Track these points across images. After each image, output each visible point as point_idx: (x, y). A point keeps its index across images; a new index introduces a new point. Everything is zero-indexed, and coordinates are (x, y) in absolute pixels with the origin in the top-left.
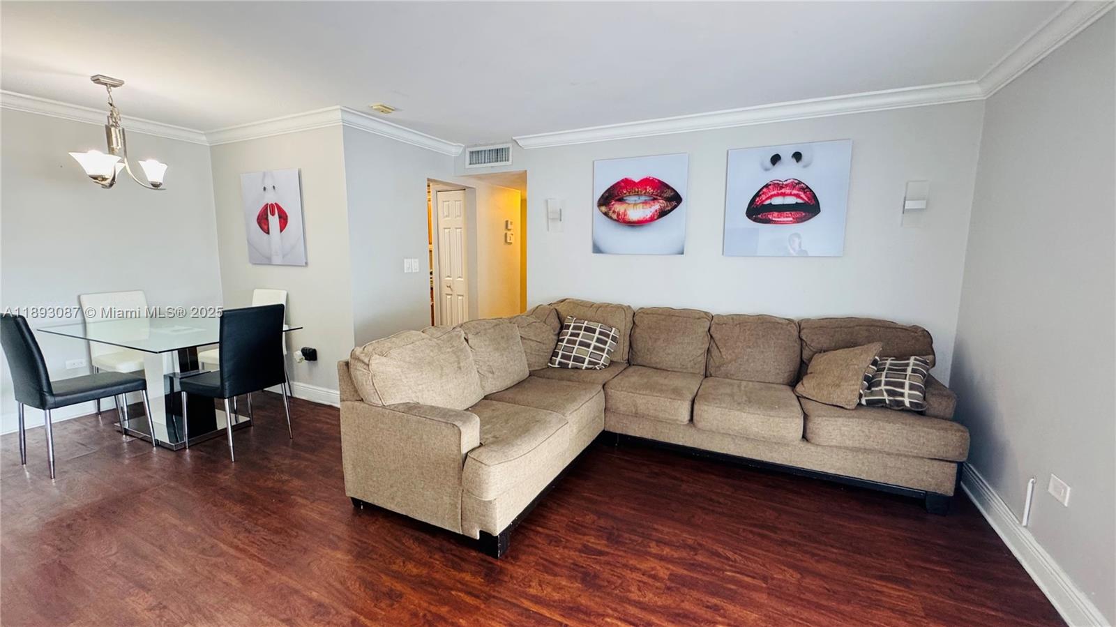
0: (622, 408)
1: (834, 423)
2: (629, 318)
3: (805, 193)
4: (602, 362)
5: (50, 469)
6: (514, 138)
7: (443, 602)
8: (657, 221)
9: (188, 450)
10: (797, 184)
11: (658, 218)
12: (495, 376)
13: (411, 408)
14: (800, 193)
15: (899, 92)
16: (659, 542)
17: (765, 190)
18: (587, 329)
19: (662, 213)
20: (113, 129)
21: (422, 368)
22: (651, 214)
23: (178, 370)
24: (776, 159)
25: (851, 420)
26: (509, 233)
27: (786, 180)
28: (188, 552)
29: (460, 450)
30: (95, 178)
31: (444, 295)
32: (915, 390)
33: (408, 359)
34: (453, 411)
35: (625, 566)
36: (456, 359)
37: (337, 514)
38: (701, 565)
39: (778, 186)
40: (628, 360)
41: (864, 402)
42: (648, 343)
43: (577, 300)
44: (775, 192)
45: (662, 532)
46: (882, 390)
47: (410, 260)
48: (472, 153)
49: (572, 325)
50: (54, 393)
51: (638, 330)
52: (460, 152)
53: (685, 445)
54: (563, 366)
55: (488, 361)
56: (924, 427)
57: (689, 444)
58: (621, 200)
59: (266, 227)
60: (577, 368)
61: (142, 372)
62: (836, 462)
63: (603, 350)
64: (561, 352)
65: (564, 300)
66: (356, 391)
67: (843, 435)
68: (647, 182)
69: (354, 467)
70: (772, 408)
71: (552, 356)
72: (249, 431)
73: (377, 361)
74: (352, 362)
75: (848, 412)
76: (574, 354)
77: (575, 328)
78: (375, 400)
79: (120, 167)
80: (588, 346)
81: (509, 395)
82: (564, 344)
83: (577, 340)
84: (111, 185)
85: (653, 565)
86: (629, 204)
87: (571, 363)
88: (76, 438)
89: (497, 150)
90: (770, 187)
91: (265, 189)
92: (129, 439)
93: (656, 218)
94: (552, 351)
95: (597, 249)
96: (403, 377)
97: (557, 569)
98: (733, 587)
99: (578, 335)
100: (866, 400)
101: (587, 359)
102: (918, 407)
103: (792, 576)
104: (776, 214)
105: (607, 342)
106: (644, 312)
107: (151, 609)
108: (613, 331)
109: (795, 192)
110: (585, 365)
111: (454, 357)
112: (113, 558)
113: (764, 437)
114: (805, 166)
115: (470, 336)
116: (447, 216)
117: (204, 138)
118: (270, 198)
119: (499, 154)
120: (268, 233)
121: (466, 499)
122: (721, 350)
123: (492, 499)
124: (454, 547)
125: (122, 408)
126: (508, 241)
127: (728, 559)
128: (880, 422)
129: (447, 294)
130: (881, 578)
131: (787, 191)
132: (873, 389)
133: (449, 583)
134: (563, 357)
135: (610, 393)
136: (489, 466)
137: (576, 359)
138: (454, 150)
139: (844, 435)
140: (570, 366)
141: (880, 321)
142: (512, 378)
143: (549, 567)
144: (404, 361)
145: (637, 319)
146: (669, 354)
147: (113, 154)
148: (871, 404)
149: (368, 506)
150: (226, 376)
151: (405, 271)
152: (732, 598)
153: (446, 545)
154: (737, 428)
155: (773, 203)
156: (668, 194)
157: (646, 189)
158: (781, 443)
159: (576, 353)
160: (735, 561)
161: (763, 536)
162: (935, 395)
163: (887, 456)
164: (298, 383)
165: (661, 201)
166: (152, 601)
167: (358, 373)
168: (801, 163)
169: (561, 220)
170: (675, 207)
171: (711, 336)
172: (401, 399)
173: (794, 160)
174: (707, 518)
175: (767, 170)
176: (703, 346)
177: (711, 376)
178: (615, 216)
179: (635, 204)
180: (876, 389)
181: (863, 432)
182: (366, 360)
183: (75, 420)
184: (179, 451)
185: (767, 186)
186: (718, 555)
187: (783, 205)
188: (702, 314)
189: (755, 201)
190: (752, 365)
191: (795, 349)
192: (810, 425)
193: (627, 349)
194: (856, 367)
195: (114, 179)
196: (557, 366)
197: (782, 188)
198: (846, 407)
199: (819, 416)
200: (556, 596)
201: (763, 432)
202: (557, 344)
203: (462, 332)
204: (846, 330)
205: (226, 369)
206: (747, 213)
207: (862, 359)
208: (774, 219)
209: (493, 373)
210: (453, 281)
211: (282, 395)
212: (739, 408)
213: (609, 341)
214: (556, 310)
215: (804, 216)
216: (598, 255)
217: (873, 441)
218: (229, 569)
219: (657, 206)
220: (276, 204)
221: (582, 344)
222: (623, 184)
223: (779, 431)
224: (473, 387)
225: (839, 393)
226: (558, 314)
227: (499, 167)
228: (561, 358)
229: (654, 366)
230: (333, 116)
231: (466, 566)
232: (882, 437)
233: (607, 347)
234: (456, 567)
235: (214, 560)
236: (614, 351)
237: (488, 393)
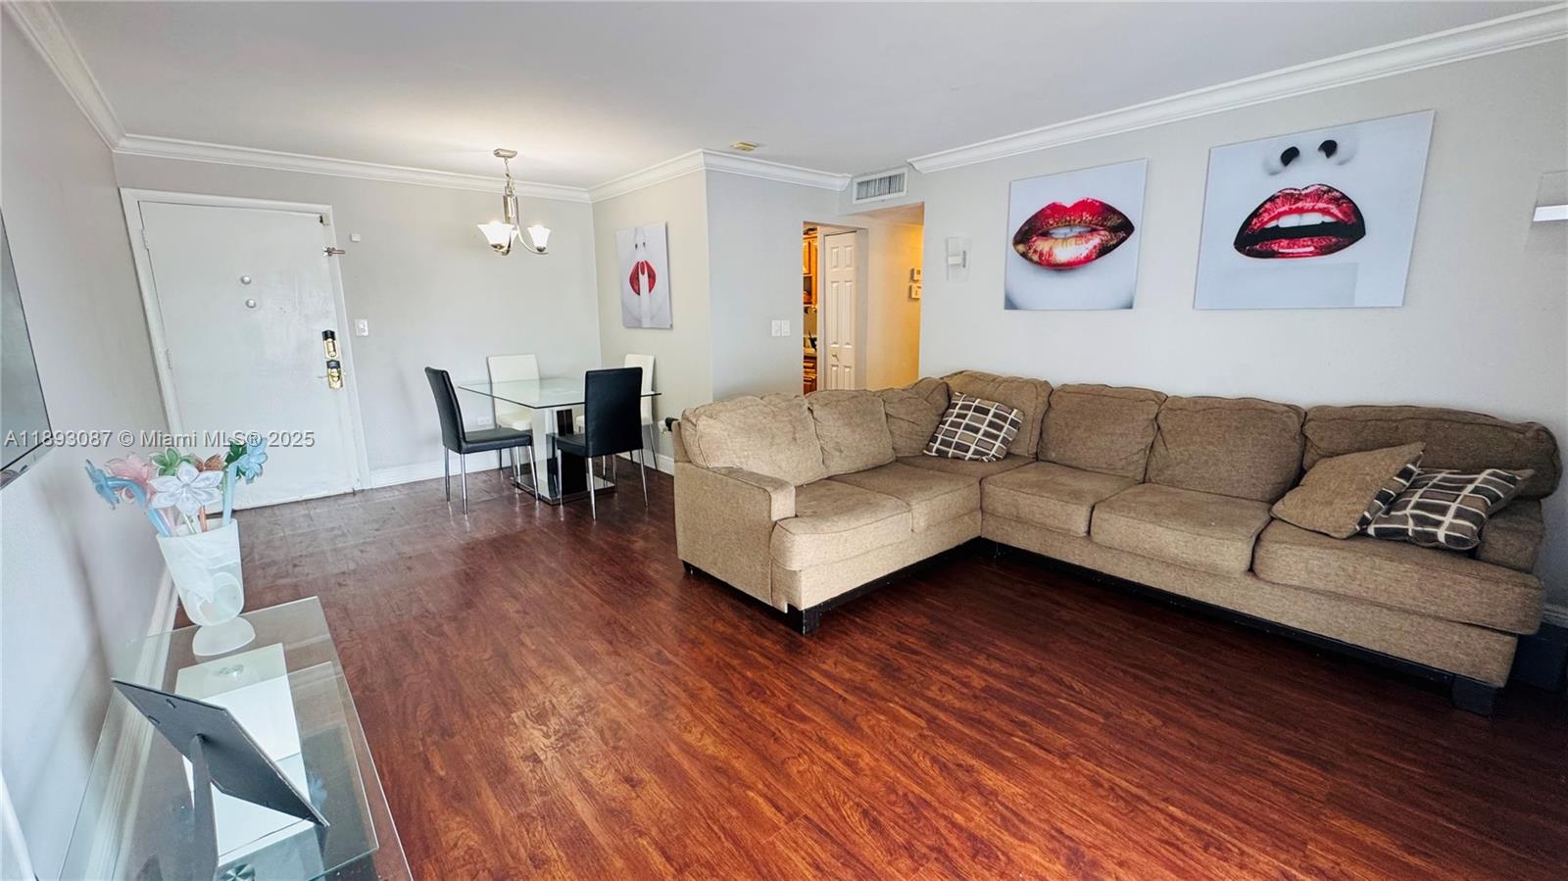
0: (1001, 510)
1: (1298, 553)
2: (1043, 399)
3: (1339, 206)
4: (993, 452)
5: (463, 507)
6: (908, 161)
7: (737, 656)
8: (1094, 262)
9: (561, 506)
10: (1325, 192)
11: (1097, 258)
12: (843, 456)
13: (731, 472)
14: (1330, 206)
15: (1544, 14)
16: (989, 656)
17: (1267, 206)
18: (978, 409)
19: (1104, 250)
20: (509, 199)
21: (750, 434)
22: (1087, 251)
23: (556, 431)
24: (1290, 156)
25: (1327, 551)
26: (915, 285)
27: (1306, 188)
28: (549, 581)
29: (770, 517)
30: (495, 247)
31: (829, 367)
32: (1465, 519)
33: (737, 424)
34: (769, 477)
35: (936, 668)
36: (792, 429)
37: (669, 574)
38: (1032, 687)
39: (1292, 199)
40: (1036, 454)
41: (1371, 531)
42: (1063, 432)
43: (977, 373)
44: (1286, 208)
45: (1000, 648)
46: (1406, 515)
47: (779, 322)
48: (860, 184)
49: (960, 403)
50: (467, 440)
51: (1052, 415)
52: (846, 185)
53: (1083, 565)
54: (941, 454)
55: (836, 437)
56: (1455, 572)
57: (1088, 564)
58: (1046, 235)
59: (636, 288)
60: (958, 458)
61: (531, 431)
62: (1302, 611)
63: (996, 437)
64: (940, 437)
65: (962, 372)
66: (686, 452)
67: (1310, 572)
68: (1083, 206)
69: (685, 531)
70: (1204, 525)
71: (931, 441)
72: (613, 497)
73: (705, 422)
74: (683, 422)
75: (1332, 540)
76: (956, 440)
77: (963, 407)
78: (700, 461)
79: (514, 234)
80: (976, 430)
81: (858, 478)
82: (946, 427)
83: (962, 423)
84: (508, 251)
85: (970, 674)
86: (1056, 239)
87: (951, 451)
88: (482, 485)
89: (890, 177)
90: (1277, 200)
91: (636, 246)
92: (520, 491)
93: (1094, 257)
94: (931, 434)
95: (1010, 304)
96: (729, 441)
97: (859, 656)
98: (1057, 712)
99: (964, 417)
100: (1376, 529)
101: (973, 447)
102: (1458, 545)
103: (1148, 720)
104: (1285, 242)
105: (1003, 427)
106: (1065, 389)
107: (518, 612)
108: (1013, 414)
109: (1321, 205)
110: (969, 455)
111: (789, 426)
112: (498, 575)
113: (1186, 563)
114: (1342, 163)
115: (816, 407)
116: (836, 267)
117: (587, 196)
118: (641, 257)
119: (891, 182)
120: (639, 294)
121: (775, 569)
122: (1169, 446)
123: (798, 569)
124: (763, 618)
125: (516, 467)
126: (913, 296)
127: (1071, 688)
128: (1375, 559)
129: (833, 366)
130: (1288, 752)
131: (1308, 205)
132: (1393, 513)
133: (748, 643)
134: (943, 443)
135: (987, 490)
136: (794, 534)
137: (958, 446)
138: (839, 182)
139: (1313, 572)
140: (950, 455)
141: (1466, 413)
142: (865, 459)
143: (854, 653)
144: (733, 426)
145: (1054, 399)
146: (1090, 448)
147: (509, 223)
148: (1381, 534)
149: (698, 571)
150: (590, 435)
151: (773, 334)
152: (1049, 721)
153: (758, 615)
154: (1147, 546)
155: (1281, 226)
156: (1114, 221)
157: (1082, 216)
158: (1213, 573)
159: (959, 439)
160: (1080, 692)
161: (1136, 677)
162: (1499, 528)
163: (1388, 612)
164: (662, 456)
165: (1102, 233)
166: (518, 606)
167: (687, 433)
168: (1334, 159)
169: (964, 266)
170: (1123, 240)
171: (1159, 428)
172: (725, 462)
173: (1323, 154)
174: (1071, 647)
175: (1274, 173)
176: (1144, 440)
177: (1150, 481)
178: (1036, 258)
179: (1065, 239)
180: (1399, 513)
181: (1343, 569)
182: (694, 421)
183: (484, 472)
184: (554, 505)
185: (1272, 199)
186: (1060, 682)
187: (1299, 227)
188: (1150, 394)
189: (1250, 224)
190: (1213, 468)
191: (1292, 450)
192: (1260, 553)
193: (1035, 439)
194: (1368, 478)
195: (509, 246)
196: (934, 454)
197: (1298, 199)
198: (1333, 534)
199: (1276, 542)
200: (847, 676)
201: (1184, 555)
202: (938, 427)
203: (806, 401)
204: (1385, 425)
205: (590, 430)
206: (1235, 243)
207: (1382, 467)
208: (1281, 250)
209: (841, 451)
210: (840, 348)
211: (639, 465)
212: (1154, 520)
213: (1007, 426)
214: (947, 385)
215: (1336, 244)
216: (1010, 311)
217: (1360, 585)
218: (575, 598)
219: (1095, 241)
220: (646, 262)
221: (968, 427)
222: (1049, 212)
223: (1208, 556)
224: (809, 462)
225: (1328, 515)
226: (948, 390)
227: (892, 199)
228: (940, 444)
229: (1068, 463)
230: (693, 161)
231: (769, 635)
232: (1376, 581)
233: (1002, 434)
234: (761, 635)
235: (567, 589)
236: (1014, 440)
237: (833, 474)
